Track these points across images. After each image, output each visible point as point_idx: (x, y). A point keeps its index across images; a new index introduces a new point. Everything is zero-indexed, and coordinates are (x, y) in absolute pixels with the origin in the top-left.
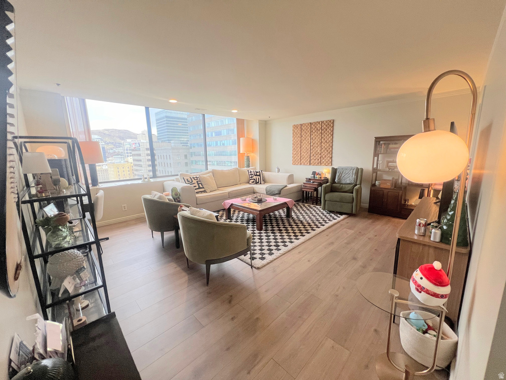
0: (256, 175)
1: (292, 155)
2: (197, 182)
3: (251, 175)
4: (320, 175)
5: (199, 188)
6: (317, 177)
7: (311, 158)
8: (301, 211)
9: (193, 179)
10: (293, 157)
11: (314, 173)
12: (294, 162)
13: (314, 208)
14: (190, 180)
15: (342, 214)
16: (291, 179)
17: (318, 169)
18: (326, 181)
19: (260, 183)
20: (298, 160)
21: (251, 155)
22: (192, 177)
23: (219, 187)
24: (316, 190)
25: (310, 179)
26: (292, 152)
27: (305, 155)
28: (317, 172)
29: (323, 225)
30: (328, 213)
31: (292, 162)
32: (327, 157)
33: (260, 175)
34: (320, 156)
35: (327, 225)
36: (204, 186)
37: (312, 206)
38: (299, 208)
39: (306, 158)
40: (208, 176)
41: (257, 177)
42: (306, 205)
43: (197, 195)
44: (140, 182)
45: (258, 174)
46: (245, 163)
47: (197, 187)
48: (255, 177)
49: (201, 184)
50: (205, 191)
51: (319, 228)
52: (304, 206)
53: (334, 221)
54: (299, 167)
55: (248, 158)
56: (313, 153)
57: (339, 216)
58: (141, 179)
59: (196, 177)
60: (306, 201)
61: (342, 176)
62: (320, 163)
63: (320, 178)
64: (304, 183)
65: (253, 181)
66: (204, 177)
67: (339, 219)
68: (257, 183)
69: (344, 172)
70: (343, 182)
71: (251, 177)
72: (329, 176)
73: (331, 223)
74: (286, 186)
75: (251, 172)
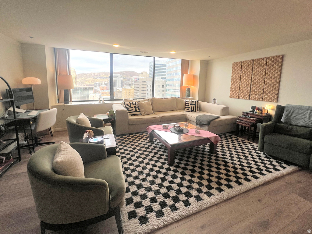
0: (192, 104)
1: (230, 89)
2: (135, 107)
3: (187, 103)
4: (261, 110)
5: (136, 111)
6: (257, 112)
7: (251, 94)
8: (231, 146)
9: (132, 104)
10: (231, 91)
11: (254, 108)
12: (232, 95)
13: (249, 145)
14: (129, 104)
15: (289, 163)
16: (226, 111)
17: (258, 104)
18: (269, 117)
19: (194, 111)
20: (236, 93)
21: (192, 88)
22: (131, 103)
23: (154, 112)
24: (254, 126)
25: (247, 114)
26: (230, 87)
27: (244, 89)
28: (258, 106)
29: (256, 178)
30: (266, 157)
31: (230, 95)
32: (271, 93)
33: (195, 105)
34: (262, 92)
35: (262, 179)
36: (141, 110)
37: (247, 141)
38: (230, 141)
39: (245, 93)
40: (146, 103)
41: (193, 106)
42: (240, 139)
43: (131, 117)
44: (97, 103)
45: (193, 103)
46: (186, 93)
47: (134, 110)
48: (190, 106)
49: (139, 108)
50: (140, 114)
51: (248, 180)
52: (237, 140)
53: (276, 174)
54: (237, 100)
55: (189, 90)
56: (254, 88)
57: (285, 165)
58: (98, 101)
59: (135, 103)
60: (242, 134)
61: (293, 116)
62: (263, 99)
63: (261, 113)
64: (240, 117)
65: (188, 108)
66: (141, 103)
67: (283, 171)
68: (191, 111)
69: (296, 111)
70: (294, 123)
71: (187, 106)
72: (272, 113)
73: (269, 176)
74: (219, 117)
75: (187, 101)
